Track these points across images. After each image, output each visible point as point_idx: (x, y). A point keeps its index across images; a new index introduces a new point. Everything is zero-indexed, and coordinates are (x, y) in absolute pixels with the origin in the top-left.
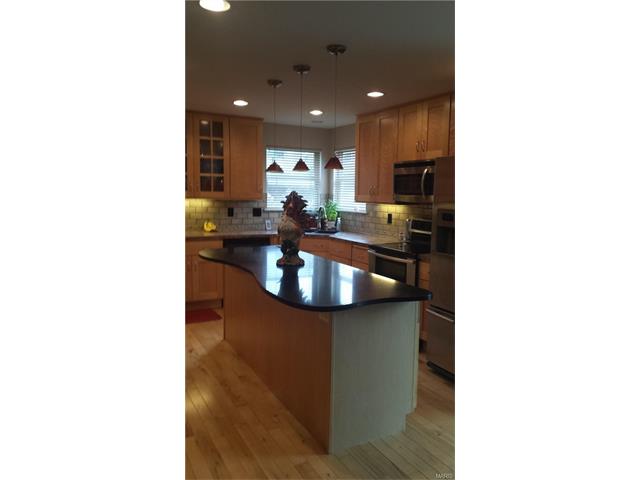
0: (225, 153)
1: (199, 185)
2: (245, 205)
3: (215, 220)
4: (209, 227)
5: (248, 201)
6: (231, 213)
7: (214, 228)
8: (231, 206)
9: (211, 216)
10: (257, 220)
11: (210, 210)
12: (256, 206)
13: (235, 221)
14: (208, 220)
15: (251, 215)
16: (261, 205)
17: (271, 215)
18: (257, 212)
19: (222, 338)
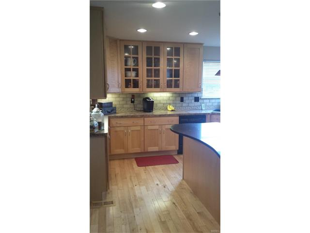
0: (180, 66)
1: (166, 85)
2: (190, 95)
3: (174, 104)
4: (170, 108)
5: (192, 93)
6: (182, 100)
7: (173, 109)
8: (182, 96)
9: (171, 102)
10: (197, 104)
11: (171, 98)
12: (196, 95)
13: (184, 105)
14: (170, 104)
15: (193, 101)
16: (199, 95)
17: (205, 101)
18: (197, 99)
19: (182, 178)
